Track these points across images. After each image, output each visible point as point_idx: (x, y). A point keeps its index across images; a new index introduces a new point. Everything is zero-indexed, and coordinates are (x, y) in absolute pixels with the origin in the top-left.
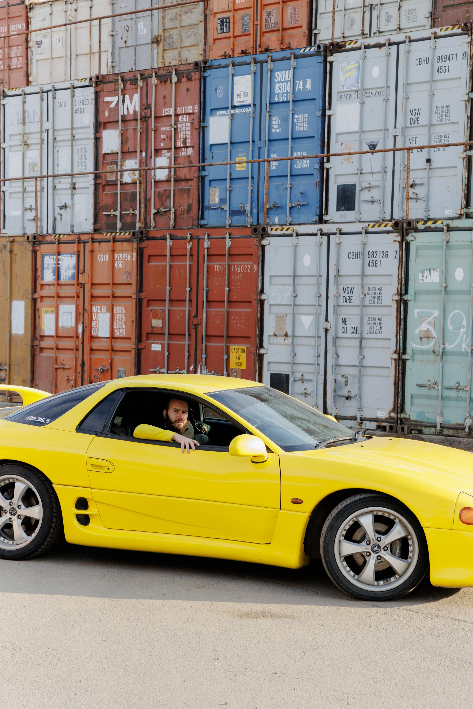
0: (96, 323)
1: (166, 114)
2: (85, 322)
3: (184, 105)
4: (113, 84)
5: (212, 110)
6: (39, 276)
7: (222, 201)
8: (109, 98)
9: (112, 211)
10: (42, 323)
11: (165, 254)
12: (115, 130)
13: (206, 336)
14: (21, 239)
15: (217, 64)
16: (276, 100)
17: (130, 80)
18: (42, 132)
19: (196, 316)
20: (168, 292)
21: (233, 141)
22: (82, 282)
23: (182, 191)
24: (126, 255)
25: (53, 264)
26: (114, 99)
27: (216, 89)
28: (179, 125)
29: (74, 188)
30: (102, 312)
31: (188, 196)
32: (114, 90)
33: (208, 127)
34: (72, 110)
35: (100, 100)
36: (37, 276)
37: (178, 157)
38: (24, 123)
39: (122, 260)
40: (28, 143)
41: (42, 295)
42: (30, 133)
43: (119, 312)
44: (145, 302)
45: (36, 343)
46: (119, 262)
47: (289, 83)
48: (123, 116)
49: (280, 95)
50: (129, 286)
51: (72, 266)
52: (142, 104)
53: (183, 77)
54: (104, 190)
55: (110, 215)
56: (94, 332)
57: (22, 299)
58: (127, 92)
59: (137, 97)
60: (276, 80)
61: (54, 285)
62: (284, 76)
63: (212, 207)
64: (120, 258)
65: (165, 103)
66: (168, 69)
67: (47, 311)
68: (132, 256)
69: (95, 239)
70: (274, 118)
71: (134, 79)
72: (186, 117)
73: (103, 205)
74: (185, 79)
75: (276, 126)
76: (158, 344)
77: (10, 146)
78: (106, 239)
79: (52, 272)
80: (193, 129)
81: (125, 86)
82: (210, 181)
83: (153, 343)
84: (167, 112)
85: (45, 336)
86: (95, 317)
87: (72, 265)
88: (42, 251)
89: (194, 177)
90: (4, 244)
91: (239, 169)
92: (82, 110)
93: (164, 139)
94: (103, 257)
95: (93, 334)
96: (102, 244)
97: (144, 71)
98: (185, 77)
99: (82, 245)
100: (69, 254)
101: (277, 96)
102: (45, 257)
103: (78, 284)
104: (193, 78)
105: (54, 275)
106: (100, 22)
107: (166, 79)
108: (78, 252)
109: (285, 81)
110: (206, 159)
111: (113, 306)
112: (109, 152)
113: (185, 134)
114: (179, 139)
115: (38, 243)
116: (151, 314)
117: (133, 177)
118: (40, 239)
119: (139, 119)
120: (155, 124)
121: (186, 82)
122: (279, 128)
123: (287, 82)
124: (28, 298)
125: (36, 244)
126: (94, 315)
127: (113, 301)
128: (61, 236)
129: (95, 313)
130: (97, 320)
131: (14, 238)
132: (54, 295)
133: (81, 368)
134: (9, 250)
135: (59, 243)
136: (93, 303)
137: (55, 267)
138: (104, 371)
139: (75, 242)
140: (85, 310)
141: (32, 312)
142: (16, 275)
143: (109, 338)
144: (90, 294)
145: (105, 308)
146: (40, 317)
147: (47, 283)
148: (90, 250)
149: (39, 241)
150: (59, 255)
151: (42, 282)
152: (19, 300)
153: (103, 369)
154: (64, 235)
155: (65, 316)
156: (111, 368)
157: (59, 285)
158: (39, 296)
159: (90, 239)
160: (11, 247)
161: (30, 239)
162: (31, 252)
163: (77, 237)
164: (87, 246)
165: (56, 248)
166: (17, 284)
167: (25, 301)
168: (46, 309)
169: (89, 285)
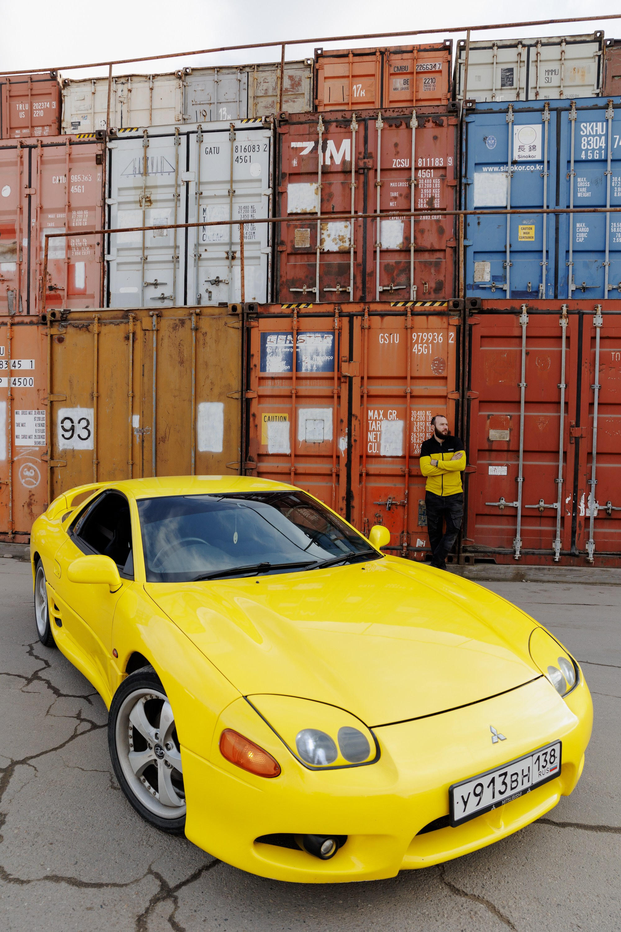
0: (376, 435)
1: (398, 166)
2: (353, 434)
3: (429, 156)
4: (307, 126)
5: (476, 164)
6: (255, 366)
7: (494, 278)
8: (299, 143)
9: (304, 288)
10: (263, 435)
11: (517, 334)
12: (309, 184)
13: (597, 453)
14: (217, 311)
15: (486, 109)
16: (583, 157)
17: (336, 121)
18: (178, 186)
19: (577, 425)
20: (523, 389)
21: (514, 205)
22: (349, 375)
23: (426, 265)
24: (434, 336)
25: (286, 347)
26: (309, 145)
27: (485, 139)
28: (421, 182)
29: (233, 258)
31: (438, 271)
32: (308, 133)
33: (471, 185)
34: (232, 158)
35: (284, 146)
36: (252, 366)
37: (420, 221)
38: (145, 173)
39: (425, 343)
40: (152, 198)
41: (260, 393)
42: (155, 187)
43: (423, 418)
44: (475, 404)
45: (251, 465)
46: (419, 345)
47: (603, 138)
48: (324, 166)
49: (589, 152)
50: (442, 381)
51: (324, 351)
52: (358, 153)
53: (429, 121)
54: (288, 261)
55: (302, 292)
56: (371, 449)
57: (219, 400)
58: (329, 136)
59: (346, 144)
60: (582, 133)
61: (290, 378)
62: (595, 129)
63: (480, 286)
64: (422, 339)
65: (398, 153)
66: (402, 111)
67: (273, 417)
68: (447, 338)
69: (372, 311)
70: (579, 179)
71: (343, 121)
72: (431, 173)
73: (287, 279)
74: (430, 125)
75: (584, 190)
76: (502, 465)
77: (119, 203)
78: (395, 311)
79: (283, 360)
80: (445, 186)
81: (326, 129)
82: (475, 252)
83: (491, 465)
84: (400, 163)
85: (268, 455)
86: (373, 426)
87: (324, 349)
88: (261, 328)
89: (447, 247)
90: (181, 318)
91: (523, 240)
92: (248, 158)
93: (395, 198)
94: (389, 338)
95: (370, 452)
96: (387, 318)
97: (360, 112)
98: (431, 121)
99: (346, 320)
100: (319, 332)
101: (584, 152)
102: (269, 338)
103: (339, 379)
104: (445, 124)
105: (287, 364)
106: (283, 48)
107: (399, 123)
108: (339, 330)
109: (596, 135)
110: (469, 225)
111: (411, 410)
112: (299, 211)
113: (432, 193)
114: (421, 198)
115: (255, 316)
116: (488, 421)
117: (342, 244)
118: (259, 310)
119: (353, 170)
120: (381, 178)
121: (432, 128)
122: (588, 191)
123: (600, 136)
124: (232, 398)
125: (251, 318)
126: (372, 423)
127: (411, 403)
128: (302, 306)
129: (373, 420)
130: (376, 431)
131: (202, 309)
132: (288, 393)
133: (345, 502)
134: (193, 326)
135: (298, 316)
136: (369, 406)
137: (290, 351)
138: (394, 507)
139: (332, 315)
140: (354, 415)
141: (244, 420)
142: (206, 364)
143: (403, 457)
144: (365, 391)
145: (394, 413)
146: (258, 427)
147: (270, 376)
148: (366, 326)
149: (257, 313)
150: (298, 334)
151: (262, 375)
152: (212, 402)
153: (392, 504)
154: (308, 305)
155: (311, 425)
156: (408, 501)
157: (298, 378)
158: (256, 396)
159: (366, 311)
160: (197, 322)
161: (239, 310)
162: (237, 330)
163: (337, 308)
164: (357, 321)
165: (295, 323)
166: (208, 377)
167: (225, 403)
168: (271, 415)
169: (362, 378)
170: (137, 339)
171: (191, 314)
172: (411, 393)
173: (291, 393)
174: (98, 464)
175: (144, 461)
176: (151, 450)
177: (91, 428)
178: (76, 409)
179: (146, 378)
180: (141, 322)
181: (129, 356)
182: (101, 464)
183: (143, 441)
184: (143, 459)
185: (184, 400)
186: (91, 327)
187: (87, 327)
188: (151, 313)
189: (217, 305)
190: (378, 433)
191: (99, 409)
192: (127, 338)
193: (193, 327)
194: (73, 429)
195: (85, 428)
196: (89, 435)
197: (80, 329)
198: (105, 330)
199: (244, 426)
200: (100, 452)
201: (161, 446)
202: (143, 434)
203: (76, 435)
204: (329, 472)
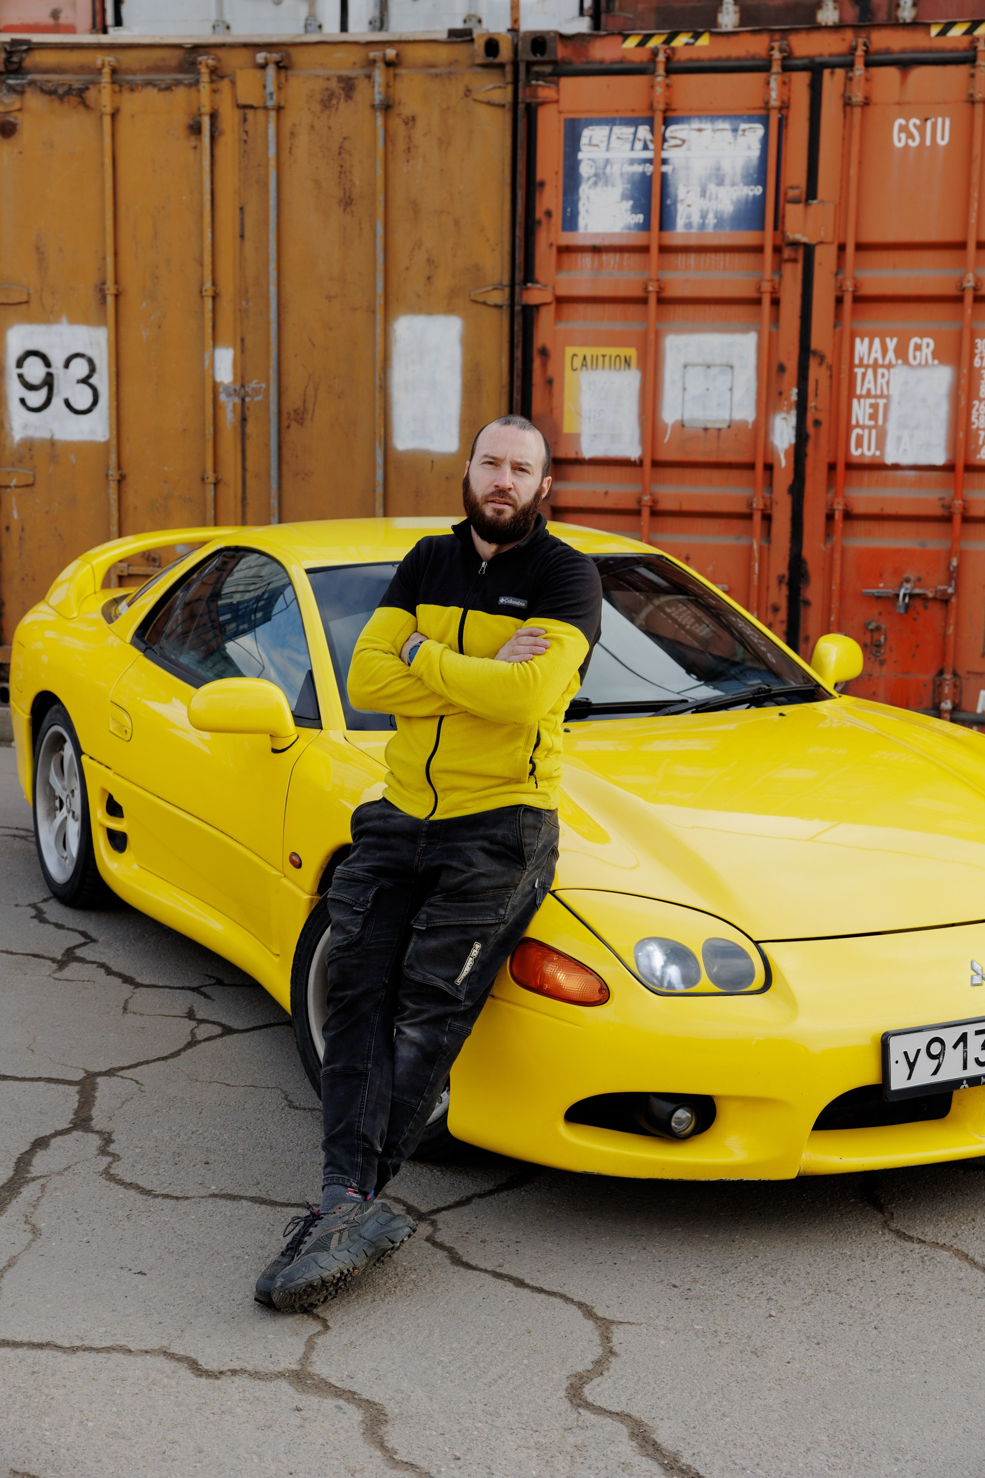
0: (875, 406)
2: (811, 403)
6: (549, 214)
10: (568, 406)
14: (443, 54)
22: (804, 239)
25: (632, 162)
30: (906, 362)
36: (539, 214)
41: (562, 292)
51: (739, 170)
56: (859, 444)
57: (449, 310)
61: (644, 249)
67: (594, 358)
69: (877, 52)
78: (943, 50)
79: (624, 197)
85: (579, 462)
86: (865, 382)
87: (739, 164)
88: (565, 104)
90: (344, 72)
94: (921, 130)
95: (855, 452)
96: (918, 74)
99: (801, 80)
100: (724, 117)
102: (586, 133)
103: (777, 250)
105: (635, 210)
108: (780, 109)
111: (973, 335)
115: (548, 69)
118: (561, 52)
124: (484, 303)
125: (539, 76)
126: (864, 375)
127: (974, 316)
128: (681, 40)
129: (867, 367)
130: (876, 397)
131: (402, 47)
132: (637, 292)
133: (785, 591)
134: (378, 98)
135: (670, 71)
136: (861, 326)
137: (644, 174)
138: (918, 604)
139: (764, 67)
140: (815, 353)
141: (518, 365)
142: (415, 208)
143: (949, 468)
144: (849, 286)
145: (928, 345)
146: (556, 385)
147: (588, 242)
148: (858, 97)
149: (554, 63)
150: (667, 122)
151: (567, 239)
152: (429, 313)
153: (912, 596)
154: (697, 36)
155: (696, 381)
156: (957, 589)
157: (664, 249)
158: (547, 297)
159: (860, 52)
160: (388, 86)
161: (505, 53)
162: (499, 111)
163: (776, 45)
164: (832, 83)
165: (659, 90)
166: (419, 244)
167: (466, 319)
168: (589, 351)
169: (842, 248)
170: (222, 133)
171: (373, 63)
172: (975, 289)
173: (646, 289)
174: (121, 480)
175: (249, 475)
176: (267, 445)
177: (102, 380)
178: (56, 328)
179: (249, 244)
180: (233, 83)
181: (201, 182)
182: (130, 480)
183: (244, 419)
184: (244, 469)
185: (354, 309)
186: (91, 94)
187: (81, 93)
188: (261, 57)
189: (443, 36)
190: (881, 402)
191: (122, 329)
192: (195, 129)
193: (377, 102)
194: (49, 382)
195: (85, 381)
196: (95, 402)
197: (61, 98)
198: (131, 103)
199: (518, 383)
200: (127, 448)
201: (293, 433)
202: (243, 400)
203: (57, 402)
204: (743, 508)
